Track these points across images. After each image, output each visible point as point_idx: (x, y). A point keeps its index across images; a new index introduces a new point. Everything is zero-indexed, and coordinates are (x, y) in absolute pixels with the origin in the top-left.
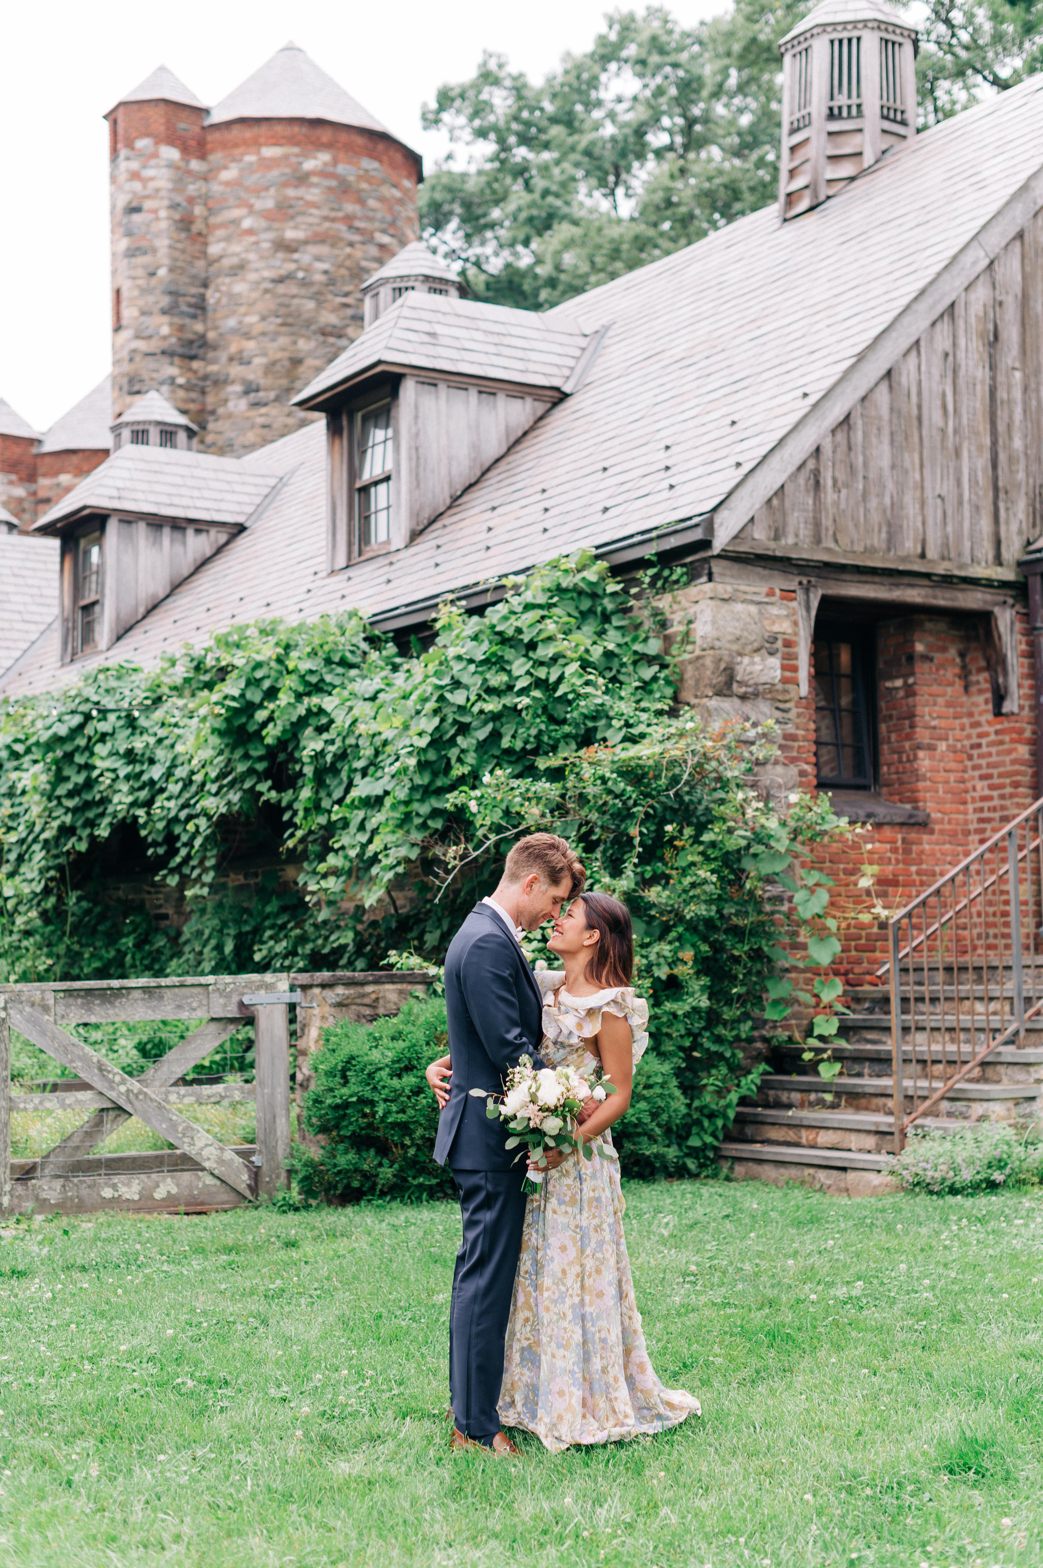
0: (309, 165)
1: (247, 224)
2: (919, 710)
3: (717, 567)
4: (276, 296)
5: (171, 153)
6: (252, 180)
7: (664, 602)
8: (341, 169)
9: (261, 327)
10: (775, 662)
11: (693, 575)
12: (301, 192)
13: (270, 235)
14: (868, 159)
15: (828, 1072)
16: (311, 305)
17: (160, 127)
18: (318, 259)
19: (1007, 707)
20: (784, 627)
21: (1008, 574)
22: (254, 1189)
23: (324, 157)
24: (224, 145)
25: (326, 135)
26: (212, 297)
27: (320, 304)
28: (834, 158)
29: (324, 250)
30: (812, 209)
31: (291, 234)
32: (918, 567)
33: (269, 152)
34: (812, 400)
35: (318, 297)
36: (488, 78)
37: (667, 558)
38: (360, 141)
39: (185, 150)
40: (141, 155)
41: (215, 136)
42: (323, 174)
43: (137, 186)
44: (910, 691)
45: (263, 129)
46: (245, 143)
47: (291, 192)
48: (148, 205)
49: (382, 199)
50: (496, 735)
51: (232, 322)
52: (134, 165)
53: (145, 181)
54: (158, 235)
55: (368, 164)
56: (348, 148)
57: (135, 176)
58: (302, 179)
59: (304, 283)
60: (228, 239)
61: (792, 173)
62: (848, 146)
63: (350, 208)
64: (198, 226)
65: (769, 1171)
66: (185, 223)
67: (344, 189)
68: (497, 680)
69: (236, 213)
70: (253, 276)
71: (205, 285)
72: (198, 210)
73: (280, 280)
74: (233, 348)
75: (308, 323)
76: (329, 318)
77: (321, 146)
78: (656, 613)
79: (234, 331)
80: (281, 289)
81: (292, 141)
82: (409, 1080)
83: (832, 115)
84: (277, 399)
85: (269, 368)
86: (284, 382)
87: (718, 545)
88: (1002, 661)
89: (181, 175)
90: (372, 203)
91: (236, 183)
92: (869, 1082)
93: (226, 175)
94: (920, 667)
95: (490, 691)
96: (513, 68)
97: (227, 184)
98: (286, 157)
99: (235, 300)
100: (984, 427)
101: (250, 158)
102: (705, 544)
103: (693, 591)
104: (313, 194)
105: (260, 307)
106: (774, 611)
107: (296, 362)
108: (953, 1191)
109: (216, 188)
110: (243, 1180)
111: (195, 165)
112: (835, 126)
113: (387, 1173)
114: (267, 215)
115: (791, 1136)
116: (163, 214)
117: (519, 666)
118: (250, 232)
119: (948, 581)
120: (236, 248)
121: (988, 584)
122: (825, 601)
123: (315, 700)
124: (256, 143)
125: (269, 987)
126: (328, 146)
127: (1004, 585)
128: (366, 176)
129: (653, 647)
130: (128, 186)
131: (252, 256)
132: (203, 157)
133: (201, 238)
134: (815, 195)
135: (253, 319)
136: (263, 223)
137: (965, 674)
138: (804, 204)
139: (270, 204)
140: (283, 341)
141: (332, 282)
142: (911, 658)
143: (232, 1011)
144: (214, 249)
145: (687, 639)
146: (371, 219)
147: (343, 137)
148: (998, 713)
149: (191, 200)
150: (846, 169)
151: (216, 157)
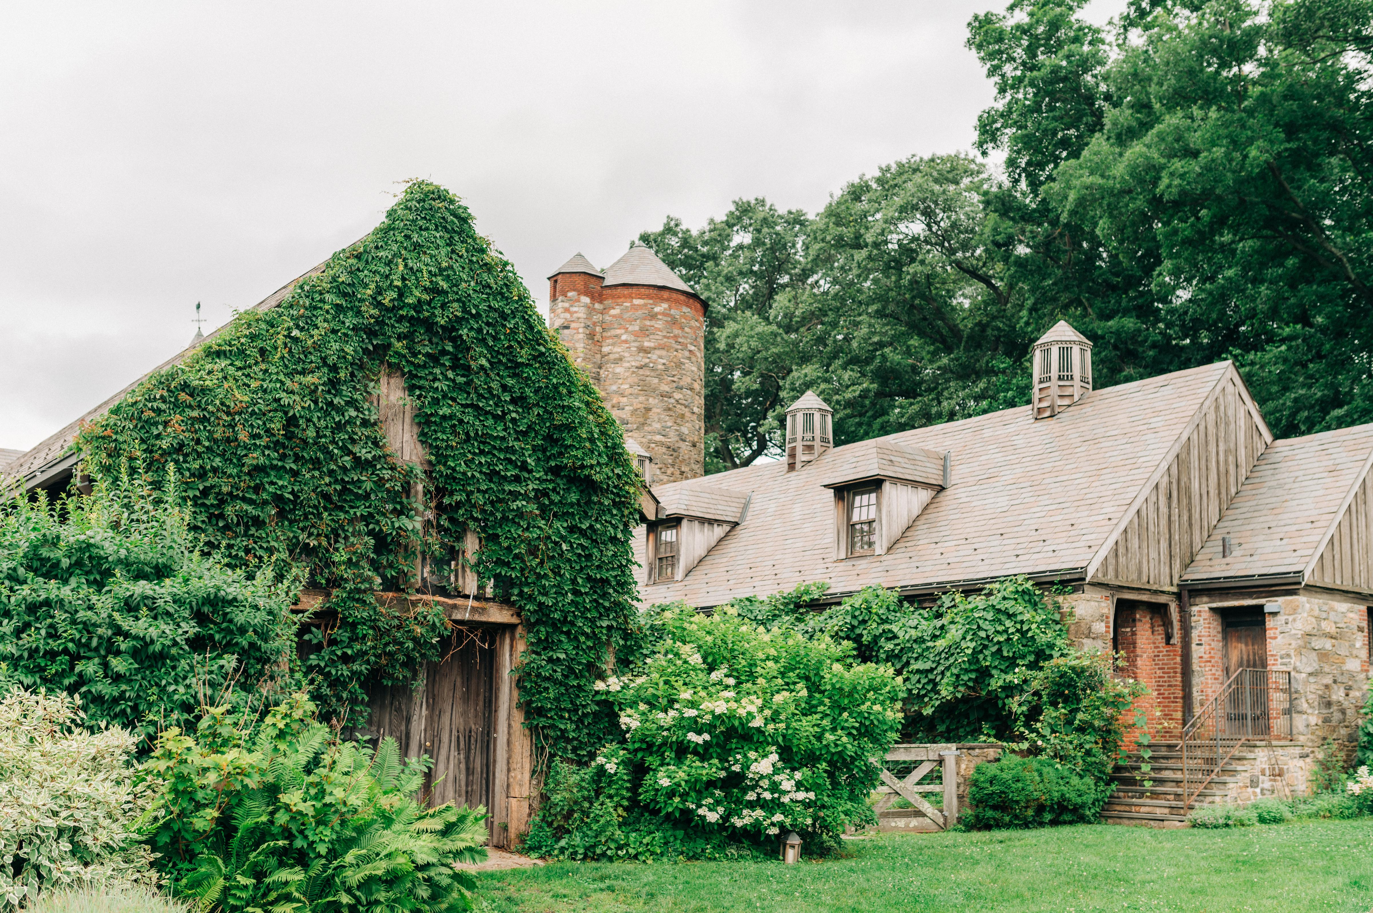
0: (657, 309)
1: (624, 337)
2: (1138, 641)
3: (1086, 587)
4: (637, 375)
5: (586, 300)
6: (626, 316)
7: (1060, 599)
8: (673, 312)
9: (630, 391)
10: (1103, 624)
11: (1075, 590)
12: (653, 323)
13: (636, 344)
14: (1076, 398)
15: (1148, 784)
16: (656, 381)
17: (581, 286)
18: (661, 357)
19: (1172, 642)
20: (1105, 611)
21: (1175, 589)
22: (945, 824)
23: (665, 305)
24: (613, 297)
25: (666, 294)
26: (603, 373)
27: (660, 380)
28: (1061, 396)
29: (663, 353)
30: (1051, 416)
31: (646, 344)
32: (1147, 587)
33: (637, 302)
34: (1114, 521)
35: (659, 376)
36: (669, 230)
37: (1064, 583)
38: (682, 298)
39: (593, 298)
40: (570, 300)
41: (609, 291)
42: (664, 314)
43: (567, 315)
44: (1134, 634)
45: (634, 290)
46: (625, 296)
47: (648, 323)
48: (573, 325)
49: (691, 328)
50: (1000, 651)
51: (614, 388)
52: (566, 305)
53: (572, 313)
54: (578, 341)
55: (685, 309)
56: (677, 301)
57: (567, 310)
58: (653, 316)
59: (653, 369)
60: (613, 345)
61: (1040, 400)
62: (1068, 392)
63: (677, 332)
64: (598, 337)
65: (1126, 821)
66: (591, 336)
67: (674, 322)
68: (1000, 628)
69: (619, 332)
70: (627, 365)
71: (600, 368)
72: (598, 329)
73: (641, 367)
74: (615, 401)
75: (654, 390)
76: (665, 388)
77: (663, 300)
78: (1056, 603)
79: (616, 392)
80: (641, 372)
81: (649, 297)
82: (1020, 785)
83: (1060, 378)
84: (637, 429)
85: (634, 412)
86: (642, 420)
87: (1088, 579)
88: (1171, 623)
89: (590, 310)
90: (687, 329)
91: (620, 316)
92: (1160, 789)
93: (612, 312)
94: (1138, 624)
95: (998, 632)
96: (684, 227)
97: (614, 316)
98: (645, 305)
99: (616, 377)
100: (1166, 531)
101: (628, 304)
102: (1084, 579)
103: (1075, 596)
104: (659, 324)
105: (630, 380)
106: (1103, 604)
107: (648, 410)
108: (1216, 827)
109: (607, 318)
110: (941, 821)
111: (597, 306)
112: (1061, 383)
113: (1007, 819)
114: (635, 334)
115: (1127, 808)
116: (581, 330)
117: (1008, 623)
118: (626, 342)
119: (1156, 592)
120: (617, 349)
121: (1168, 593)
122: (1118, 600)
123: (887, 627)
124: (631, 297)
125: (949, 749)
126: (667, 300)
127: (1173, 593)
128: (684, 316)
129: (1057, 617)
130: (562, 315)
131: (626, 354)
132: (601, 302)
133: (599, 344)
134: (1053, 410)
135: (627, 386)
136: (633, 338)
137: (1152, 627)
138: (1047, 414)
139: (637, 328)
140: (641, 398)
141: (666, 370)
142: (1134, 620)
143: (936, 758)
144: (605, 349)
145: (1071, 614)
146: (686, 338)
147: (674, 295)
148: (1168, 643)
149: (594, 324)
150: (1066, 402)
151: (608, 302)
